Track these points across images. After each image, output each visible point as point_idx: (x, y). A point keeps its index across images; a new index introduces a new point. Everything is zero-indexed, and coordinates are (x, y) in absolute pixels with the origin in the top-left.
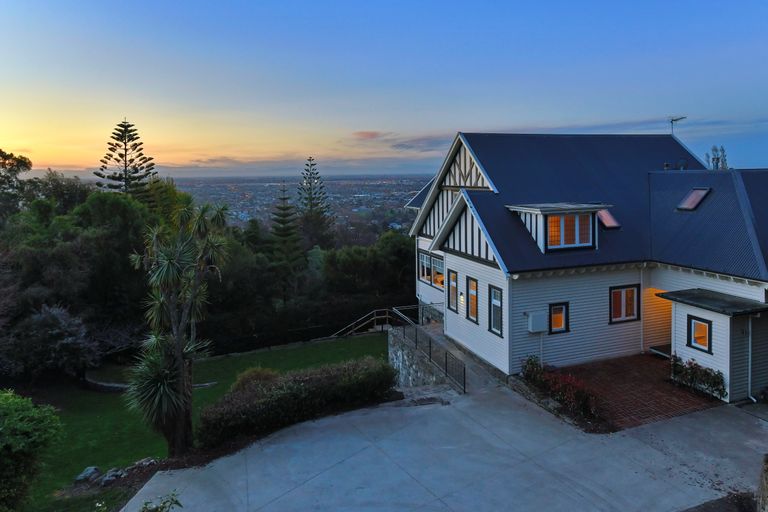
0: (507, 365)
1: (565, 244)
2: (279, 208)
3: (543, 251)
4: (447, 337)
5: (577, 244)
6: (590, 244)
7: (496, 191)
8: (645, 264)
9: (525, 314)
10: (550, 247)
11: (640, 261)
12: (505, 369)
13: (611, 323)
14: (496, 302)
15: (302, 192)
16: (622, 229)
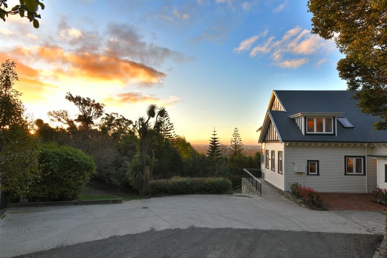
0: (284, 187)
1: (317, 131)
2: (213, 138)
3: (304, 134)
4: (266, 182)
5: (324, 132)
6: (332, 133)
7: (285, 111)
8: (366, 144)
9: (293, 163)
10: (307, 133)
11: (364, 142)
12: (282, 188)
13: (345, 174)
14: (280, 159)
15: (232, 142)
16: (355, 128)
